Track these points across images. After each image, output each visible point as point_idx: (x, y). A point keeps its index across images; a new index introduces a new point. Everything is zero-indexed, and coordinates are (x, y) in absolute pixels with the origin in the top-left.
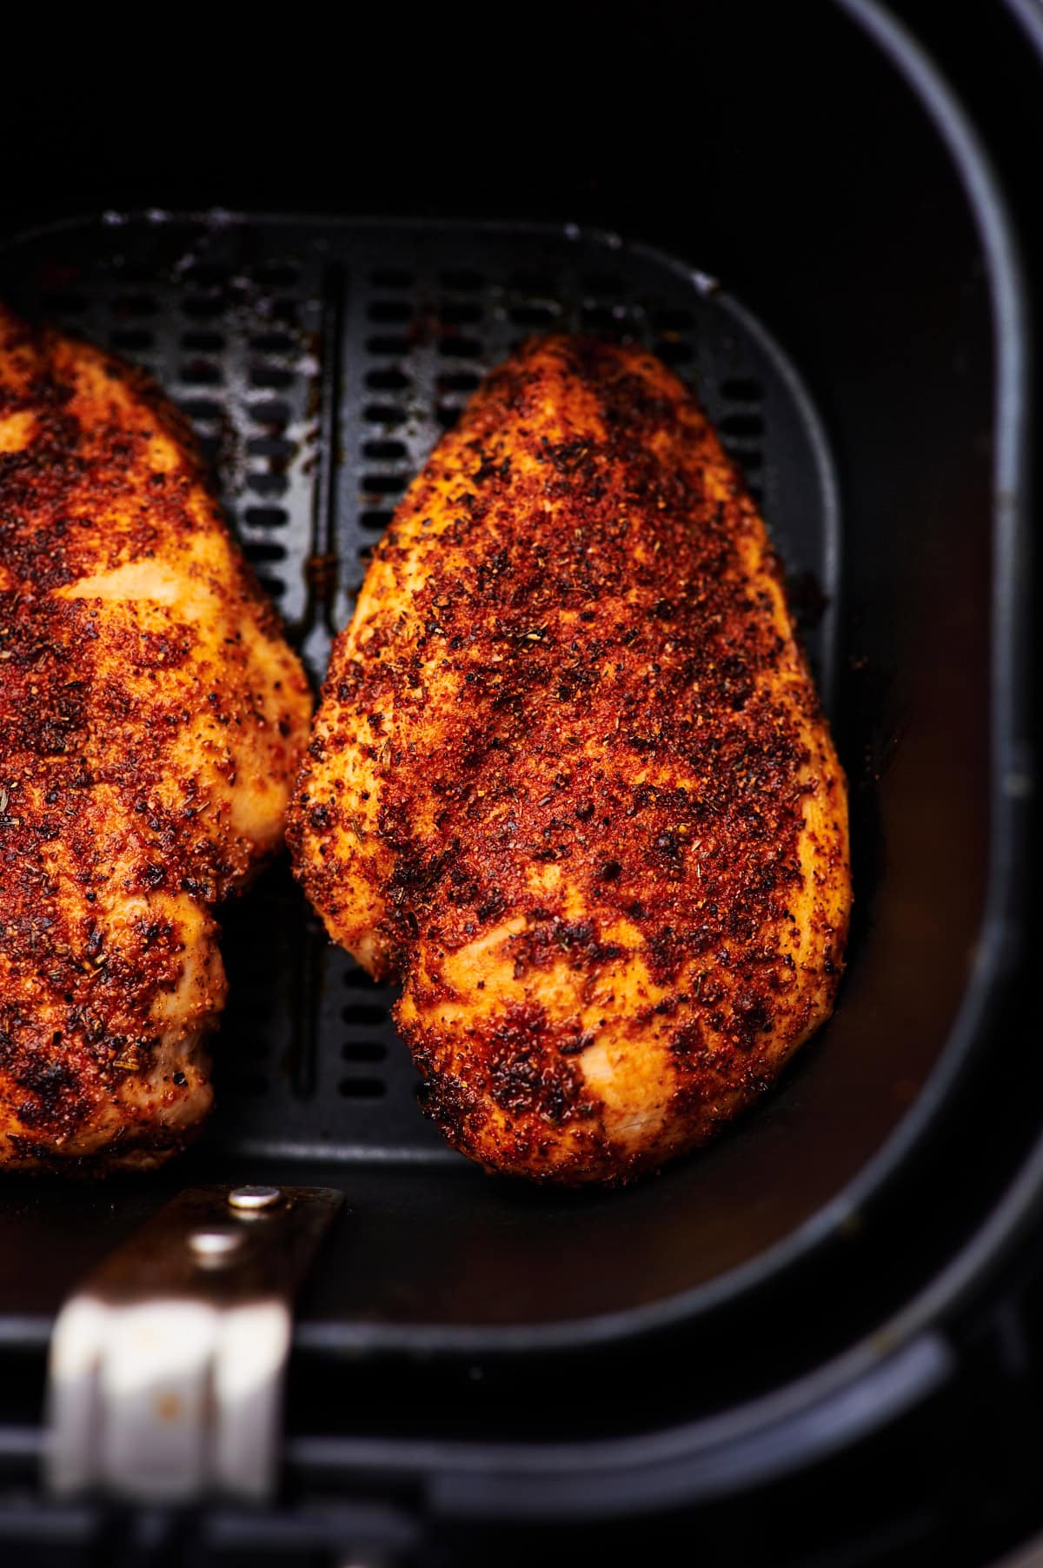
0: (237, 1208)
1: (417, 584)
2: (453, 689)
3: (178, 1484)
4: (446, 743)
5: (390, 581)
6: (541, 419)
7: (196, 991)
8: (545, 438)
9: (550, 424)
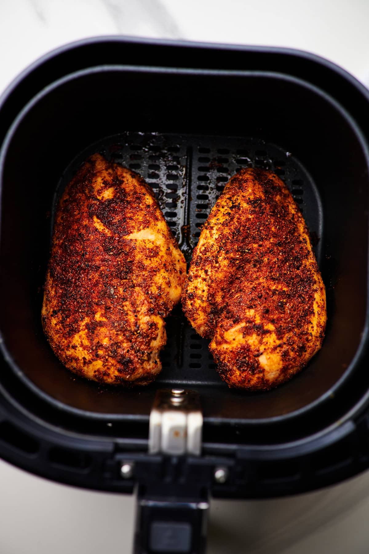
0: (174, 393)
1: (216, 236)
2: (226, 264)
3: (180, 452)
4: (225, 278)
5: (209, 235)
6: (248, 193)
7: (161, 340)
8: (249, 199)
9: (250, 194)
